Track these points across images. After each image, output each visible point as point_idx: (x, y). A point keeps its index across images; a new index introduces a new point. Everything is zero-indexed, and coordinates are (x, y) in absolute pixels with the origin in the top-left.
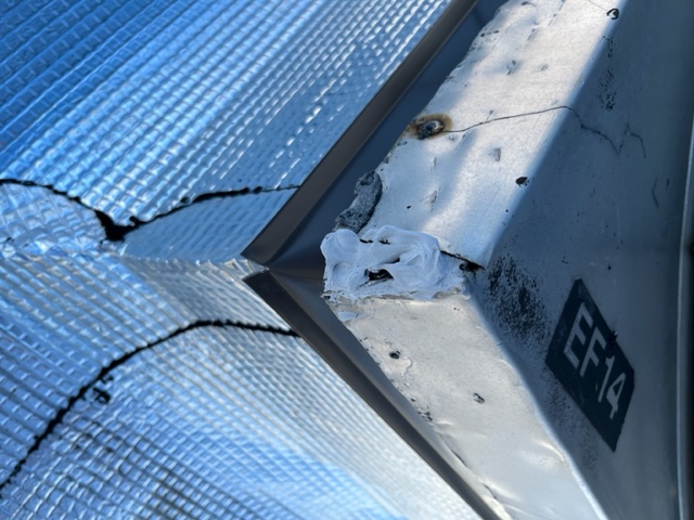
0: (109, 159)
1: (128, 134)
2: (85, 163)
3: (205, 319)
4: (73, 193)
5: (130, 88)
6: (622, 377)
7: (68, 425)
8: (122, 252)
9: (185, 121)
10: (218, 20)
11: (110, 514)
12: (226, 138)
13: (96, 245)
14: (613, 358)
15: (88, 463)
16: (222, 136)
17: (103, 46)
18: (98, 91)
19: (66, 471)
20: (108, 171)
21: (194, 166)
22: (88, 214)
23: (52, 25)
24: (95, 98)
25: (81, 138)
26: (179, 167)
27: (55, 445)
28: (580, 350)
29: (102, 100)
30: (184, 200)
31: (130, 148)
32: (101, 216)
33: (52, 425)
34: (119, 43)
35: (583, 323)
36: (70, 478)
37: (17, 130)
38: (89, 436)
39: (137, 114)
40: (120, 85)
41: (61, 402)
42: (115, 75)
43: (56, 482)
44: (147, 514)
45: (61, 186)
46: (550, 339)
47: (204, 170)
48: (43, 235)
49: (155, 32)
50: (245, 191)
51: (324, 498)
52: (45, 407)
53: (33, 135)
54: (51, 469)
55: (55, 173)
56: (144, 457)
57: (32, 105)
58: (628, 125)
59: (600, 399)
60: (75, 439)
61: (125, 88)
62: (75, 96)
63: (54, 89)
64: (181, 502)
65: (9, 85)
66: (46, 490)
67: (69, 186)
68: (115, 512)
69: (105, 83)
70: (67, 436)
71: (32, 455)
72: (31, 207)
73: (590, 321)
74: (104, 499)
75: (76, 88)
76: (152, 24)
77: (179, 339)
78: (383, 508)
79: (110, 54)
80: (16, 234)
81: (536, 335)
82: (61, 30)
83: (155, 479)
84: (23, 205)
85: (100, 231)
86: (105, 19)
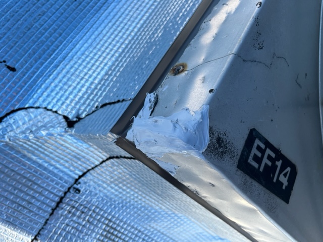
0: (67, 93)
1: (74, 82)
2: (58, 97)
3: (112, 156)
4: (54, 110)
5: (74, 62)
6: (289, 169)
7: (65, 203)
8: (73, 132)
9: (96, 73)
10: (107, 27)
11: (86, 239)
12: (113, 78)
13: (64, 130)
14: (281, 161)
15: (75, 218)
16: (111, 77)
17: (61, 46)
18: (61, 66)
19: (66, 222)
20: (67, 99)
21: (100, 92)
22: (61, 118)
23: (39, 41)
24: (60, 69)
25: (56, 86)
26: (95, 93)
27: (60, 212)
28: (258, 160)
29: (63, 69)
30: (97, 107)
31: (75, 88)
32: (66, 118)
33: (58, 204)
34: (68, 44)
35: (259, 148)
36: (68, 225)
37: (31, 86)
38: (73, 207)
39: (77, 73)
40: (69, 61)
41: (61, 194)
42: (67, 58)
43: (62, 227)
44: (102, 238)
45: (49, 107)
46: (239, 157)
47: (104, 93)
48: (44, 128)
49: (82, 36)
50: (119, 101)
51: (179, 228)
52: (55, 196)
53: (37, 88)
54: (59, 222)
55: (47, 102)
56: (98, 214)
57: (35, 75)
58: (274, 54)
59: (275, 180)
60: (68, 209)
61: (72, 63)
62: (52, 69)
63: (44, 68)
64: (116, 233)
65: (25, 69)
66: (58, 231)
67: (53, 107)
68: (88, 238)
69: (63, 62)
70: (65, 208)
71: (51, 217)
72: (39, 117)
73: (263, 146)
74: (83, 233)
75: (52, 66)
76: (80, 33)
77: (104, 164)
78: (207, 232)
79: (64, 49)
80: (34, 129)
81: (230, 156)
82: (43, 43)
83: (103, 223)
84: (36, 117)
85: (65, 124)
86: (60, 35)
